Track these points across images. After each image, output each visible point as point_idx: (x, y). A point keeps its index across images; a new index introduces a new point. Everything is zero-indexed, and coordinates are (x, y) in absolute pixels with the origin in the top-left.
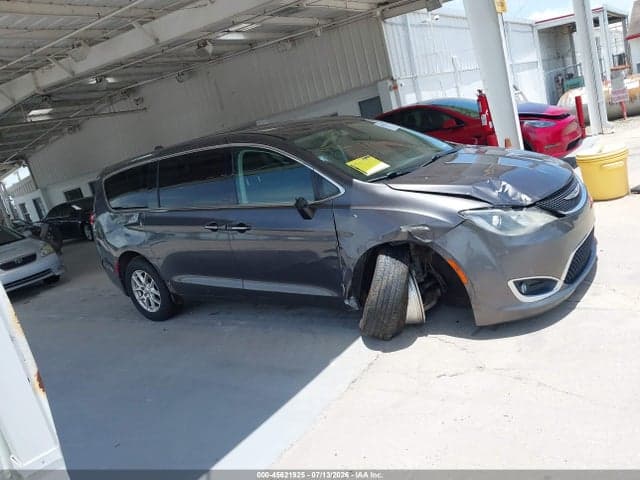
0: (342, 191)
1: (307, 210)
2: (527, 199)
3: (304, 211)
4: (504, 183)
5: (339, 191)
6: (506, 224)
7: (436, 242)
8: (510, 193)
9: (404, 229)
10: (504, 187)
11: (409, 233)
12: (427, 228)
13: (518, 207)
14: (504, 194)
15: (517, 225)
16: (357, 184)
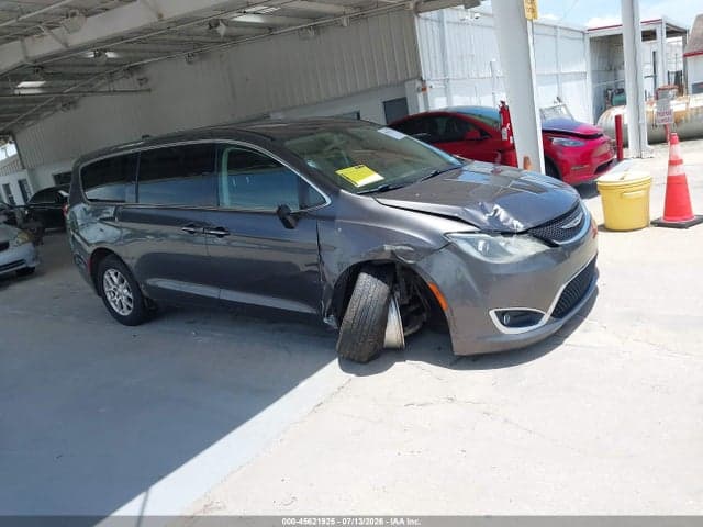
0: (329, 201)
1: (289, 219)
2: (519, 226)
3: (286, 219)
4: (497, 207)
5: (325, 202)
6: (494, 250)
7: (419, 264)
8: (502, 219)
9: (387, 248)
10: (496, 211)
11: (392, 252)
12: (410, 249)
13: (508, 233)
14: (495, 219)
15: (504, 252)
16: (344, 194)
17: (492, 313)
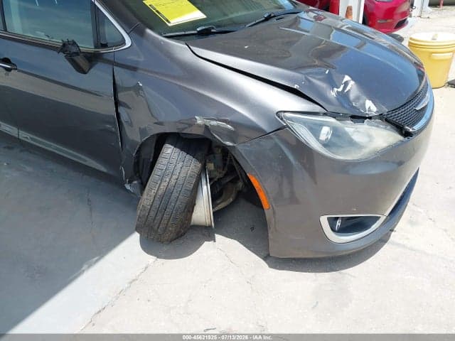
0: (128, 43)
2: (370, 107)
4: (347, 78)
5: (123, 43)
6: (338, 139)
7: (240, 148)
8: (352, 96)
9: (200, 121)
10: (346, 84)
11: (206, 127)
12: (229, 126)
13: (358, 118)
14: (343, 96)
15: (352, 143)
16: (150, 35)
17: (324, 220)
